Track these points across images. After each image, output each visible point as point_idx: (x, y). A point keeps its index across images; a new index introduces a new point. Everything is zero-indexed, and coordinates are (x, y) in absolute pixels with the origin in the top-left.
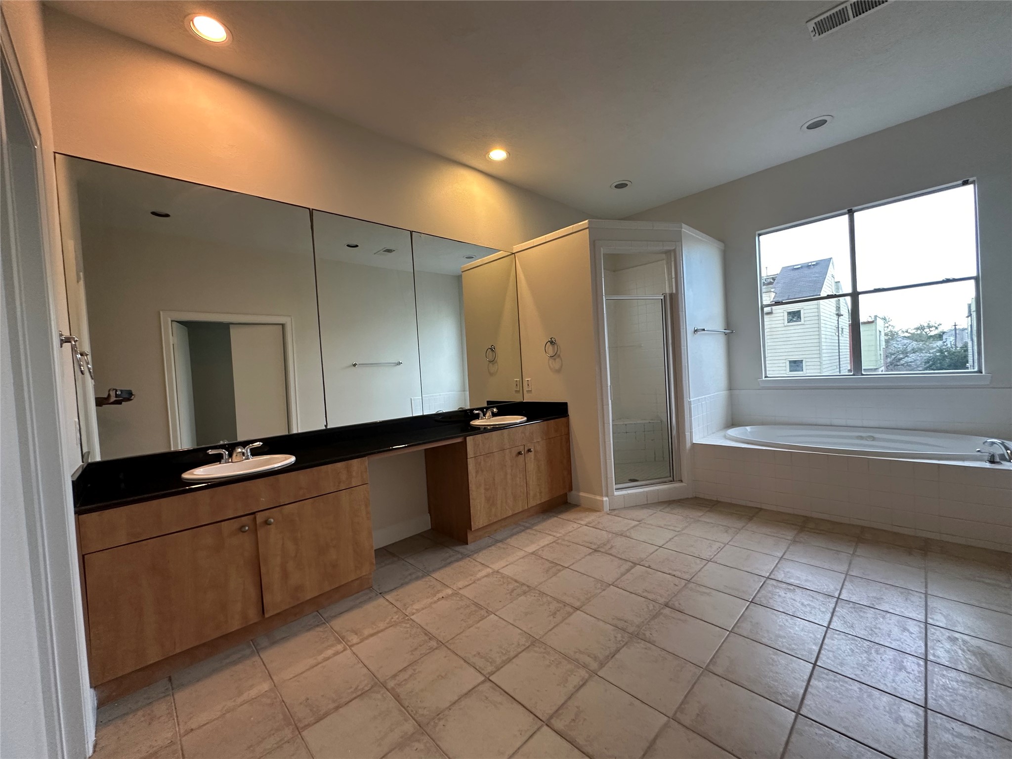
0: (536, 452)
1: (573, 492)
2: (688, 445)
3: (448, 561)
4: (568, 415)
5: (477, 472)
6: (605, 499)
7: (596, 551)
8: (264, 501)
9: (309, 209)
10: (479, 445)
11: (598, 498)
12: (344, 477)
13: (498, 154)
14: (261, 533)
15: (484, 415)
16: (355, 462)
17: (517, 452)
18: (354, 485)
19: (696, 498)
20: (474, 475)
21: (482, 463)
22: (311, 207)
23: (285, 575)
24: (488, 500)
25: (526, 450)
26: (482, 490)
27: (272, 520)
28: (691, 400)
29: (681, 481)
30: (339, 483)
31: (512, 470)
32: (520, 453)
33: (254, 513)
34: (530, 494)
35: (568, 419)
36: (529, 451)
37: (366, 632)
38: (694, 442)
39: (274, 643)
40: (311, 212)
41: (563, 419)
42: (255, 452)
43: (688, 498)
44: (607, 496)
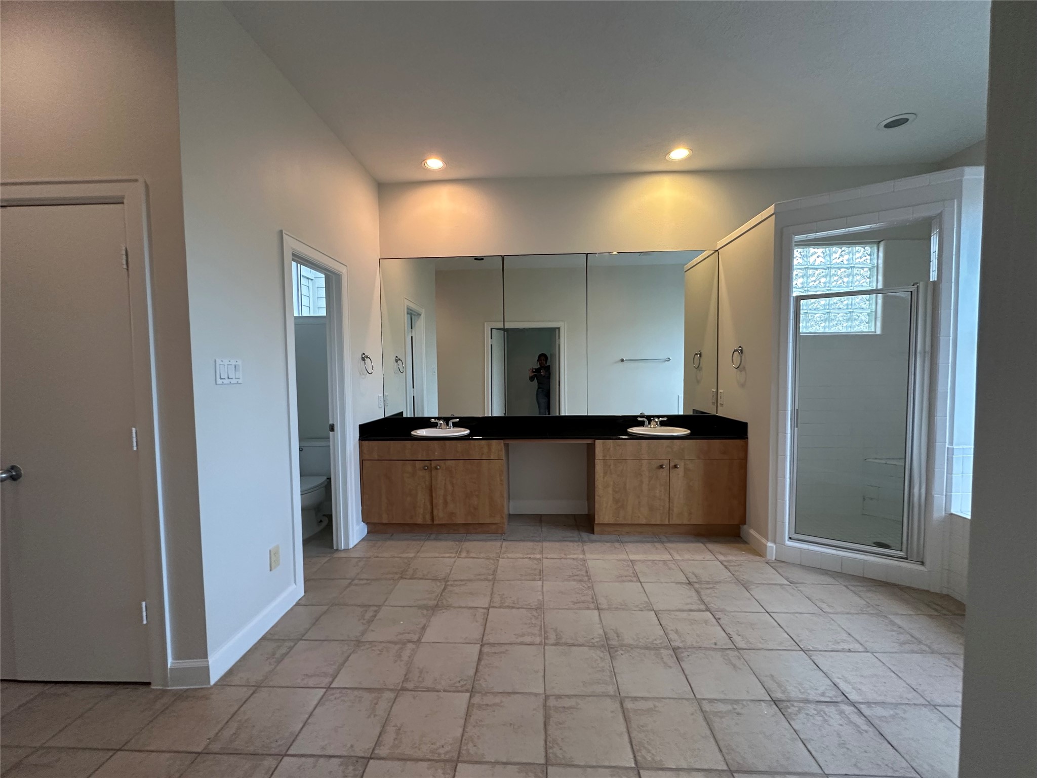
0: (686, 470)
1: (745, 527)
2: (938, 513)
3: (566, 539)
4: (747, 438)
5: (605, 473)
6: (769, 544)
7: (690, 583)
8: (437, 454)
9: (502, 256)
10: (609, 449)
11: (764, 541)
12: (486, 450)
13: (679, 154)
14: (434, 473)
15: (649, 423)
16: (494, 442)
17: (659, 465)
18: (492, 458)
19: (947, 597)
20: (602, 475)
21: (612, 467)
22: (503, 255)
23: (446, 503)
24: (616, 501)
25: (672, 464)
26: (610, 490)
27: (439, 467)
28: (955, 447)
29: (922, 563)
30: (483, 454)
31: (650, 481)
32: (661, 467)
33: (431, 460)
34: (673, 510)
35: (747, 441)
36: (675, 466)
37: (472, 555)
38: (953, 511)
39: (436, 539)
40: (503, 257)
41: (738, 442)
42: (455, 425)
43: (928, 591)
44: (774, 542)
